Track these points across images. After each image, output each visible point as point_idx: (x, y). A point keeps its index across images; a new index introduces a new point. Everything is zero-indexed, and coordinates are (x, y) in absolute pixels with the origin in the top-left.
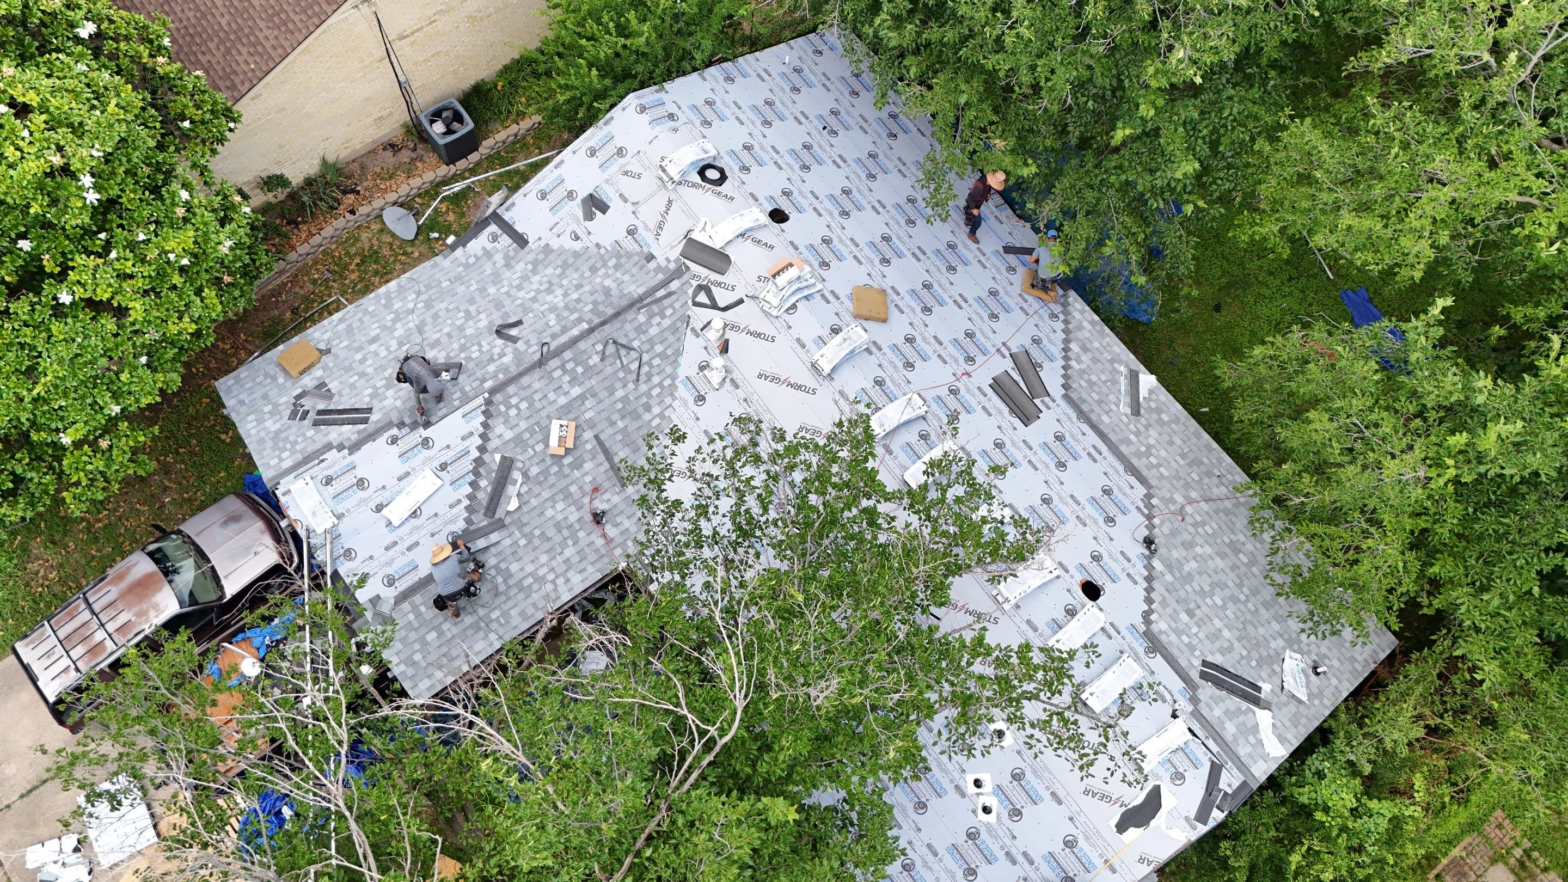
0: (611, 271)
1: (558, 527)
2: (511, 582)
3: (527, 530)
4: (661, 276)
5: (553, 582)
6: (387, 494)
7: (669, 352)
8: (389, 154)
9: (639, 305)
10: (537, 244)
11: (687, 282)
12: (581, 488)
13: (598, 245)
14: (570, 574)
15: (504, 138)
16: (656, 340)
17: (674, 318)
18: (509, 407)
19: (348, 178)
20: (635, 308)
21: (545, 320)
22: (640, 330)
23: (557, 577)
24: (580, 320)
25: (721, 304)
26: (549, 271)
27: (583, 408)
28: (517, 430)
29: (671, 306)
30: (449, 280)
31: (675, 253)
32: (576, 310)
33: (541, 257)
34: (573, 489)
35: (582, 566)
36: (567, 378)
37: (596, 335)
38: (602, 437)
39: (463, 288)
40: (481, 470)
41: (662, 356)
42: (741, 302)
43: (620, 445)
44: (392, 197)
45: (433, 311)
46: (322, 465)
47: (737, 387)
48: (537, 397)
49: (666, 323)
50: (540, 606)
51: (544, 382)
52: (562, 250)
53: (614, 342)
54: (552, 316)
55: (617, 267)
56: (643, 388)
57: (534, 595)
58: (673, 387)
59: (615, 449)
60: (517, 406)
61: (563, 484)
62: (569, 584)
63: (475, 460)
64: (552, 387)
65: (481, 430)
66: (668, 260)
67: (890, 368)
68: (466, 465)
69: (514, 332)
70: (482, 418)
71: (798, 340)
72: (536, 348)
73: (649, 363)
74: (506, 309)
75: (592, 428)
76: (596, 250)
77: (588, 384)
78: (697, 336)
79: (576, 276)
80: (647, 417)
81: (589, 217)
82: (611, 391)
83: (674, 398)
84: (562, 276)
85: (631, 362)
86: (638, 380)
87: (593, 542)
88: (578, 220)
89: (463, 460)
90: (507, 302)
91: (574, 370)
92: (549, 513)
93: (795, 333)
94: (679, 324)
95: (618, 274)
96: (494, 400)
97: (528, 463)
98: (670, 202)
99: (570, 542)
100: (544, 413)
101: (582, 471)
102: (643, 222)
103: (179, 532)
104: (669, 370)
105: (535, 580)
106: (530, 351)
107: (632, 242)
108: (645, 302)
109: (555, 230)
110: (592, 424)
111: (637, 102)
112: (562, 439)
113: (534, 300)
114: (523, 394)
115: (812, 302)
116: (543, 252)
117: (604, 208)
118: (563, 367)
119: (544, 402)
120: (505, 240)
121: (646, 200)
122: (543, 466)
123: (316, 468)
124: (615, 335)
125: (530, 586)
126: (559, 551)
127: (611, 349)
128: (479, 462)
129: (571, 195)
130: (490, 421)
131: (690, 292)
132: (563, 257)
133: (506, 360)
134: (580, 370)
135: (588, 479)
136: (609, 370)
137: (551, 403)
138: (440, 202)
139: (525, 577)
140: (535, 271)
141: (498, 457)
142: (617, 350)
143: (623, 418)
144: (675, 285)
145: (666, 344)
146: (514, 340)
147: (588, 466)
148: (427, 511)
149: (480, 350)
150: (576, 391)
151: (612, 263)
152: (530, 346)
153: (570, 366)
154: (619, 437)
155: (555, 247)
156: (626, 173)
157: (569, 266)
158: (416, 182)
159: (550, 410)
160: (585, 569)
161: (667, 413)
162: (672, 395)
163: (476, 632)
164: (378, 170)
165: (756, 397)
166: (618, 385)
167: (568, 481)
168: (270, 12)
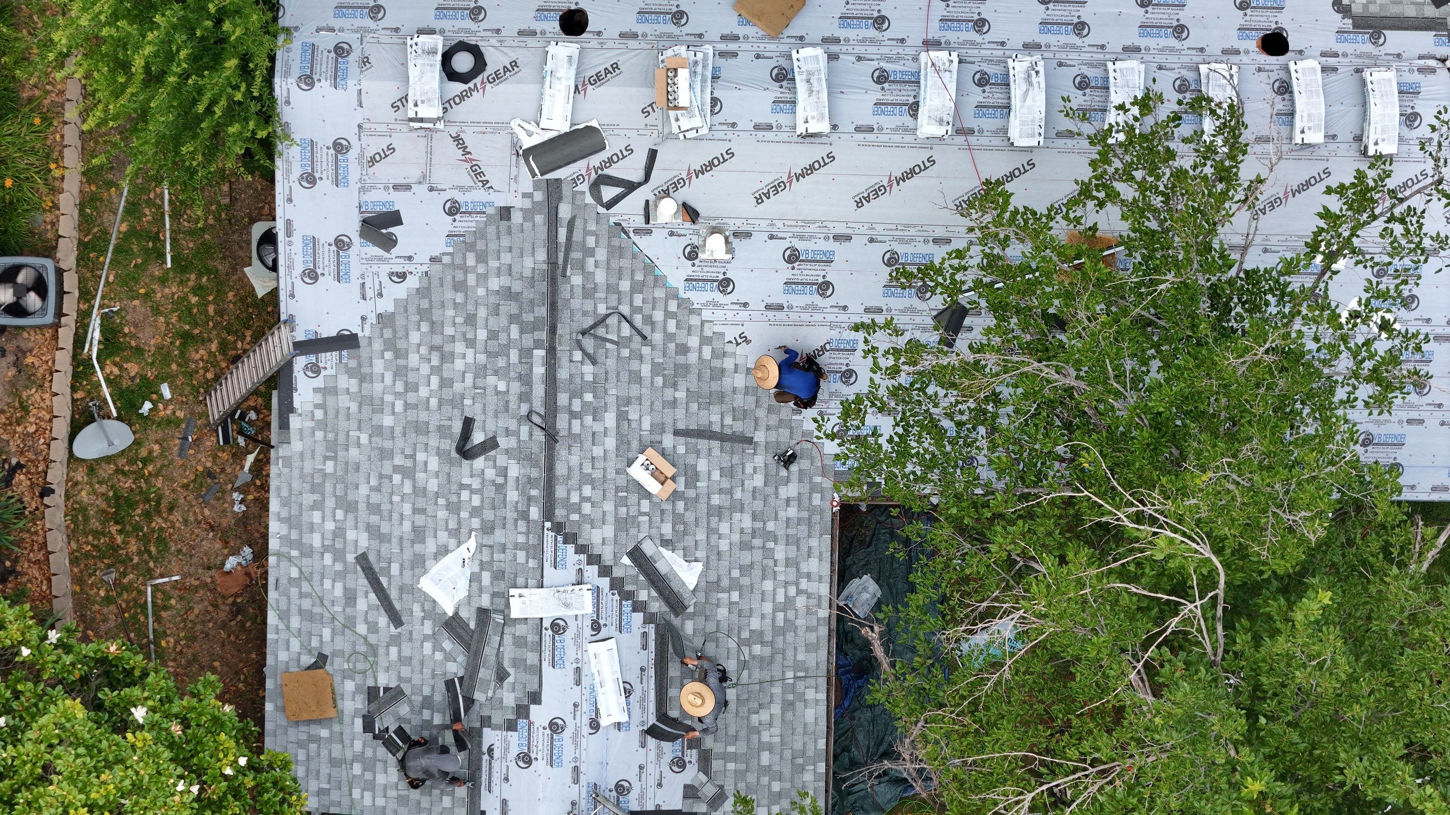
0: (481, 270)
1: (745, 546)
2: (768, 637)
3: (725, 583)
4: (540, 219)
5: (799, 592)
6: (585, 707)
7: (639, 277)
9: (559, 272)
10: (367, 327)
11: (574, 194)
12: (721, 491)
13: (433, 260)
14: (804, 568)
16: (614, 281)
17: (604, 241)
18: (577, 509)
20: (560, 279)
21: (490, 391)
22: (589, 292)
23: (797, 584)
24: (526, 354)
25: (636, 176)
26: (415, 337)
27: (634, 425)
28: (610, 518)
29: (586, 233)
30: (326, 458)
31: (526, 183)
32: (508, 346)
33: (388, 334)
34: (716, 500)
35: (804, 548)
36: (588, 419)
37: (562, 349)
38: (681, 426)
39: (354, 452)
40: (628, 588)
41: (637, 287)
42: (653, 155)
43: (703, 413)
44: (61, 428)
45: (362, 506)
46: (497, 754)
47: (748, 235)
48: (587, 469)
49: (601, 254)
50: (814, 623)
51: (576, 449)
52: (403, 305)
53: (583, 333)
54: (491, 380)
55: (482, 258)
56: (657, 337)
57: (799, 622)
58: (685, 304)
59: (704, 421)
60: (584, 499)
61: (702, 508)
62: (815, 577)
63: (612, 588)
64: (588, 444)
65: (583, 557)
66: (525, 195)
67: (872, 49)
68: (611, 600)
69: (478, 437)
70: (571, 548)
71: (757, 127)
72: (525, 429)
73: (636, 310)
74: (434, 422)
75: (663, 431)
76: (437, 267)
77: (611, 400)
78: (649, 232)
79: (450, 313)
80: (693, 357)
81: (389, 243)
82: (637, 378)
83: (698, 312)
84: (435, 327)
85: (619, 330)
86: (644, 338)
87: (788, 519)
88: (380, 259)
89: (603, 601)
90: (423, 416)
91: (584, 404)
92: (724, 545)
93: (745, 124)
94: (616, 242)
95: (493, 264)
96: (559, 519)
97: (654, 532)
98: (457, 139)
99: (771, 545)
100: (611, 474)
101: (703, 476)
102: (454, 188)
104: (660, 293)
105: (784, 610)
106: (524, 435)
107: (466, 218)
108: (561, 261)
109: (369, 293)
110: (659, 428)
111: (292, 80)
112: (657, 474)
113: (445, 383)
114: (574, 482)
115: (723, 74)
116: (386, 326)
117: (395, 219)
118: (573, 415)
119: (600, 464)
120: (328, 359)
121: (430, 163)
122: (669, 517)
123: (496, 764)
124: (576, 327)
125: (786, 620)
126: (770, 563)
127: (588, 343)
128: (617, 585)
129: (341, 244)
130: (580, 541)
131: (589, 199)
132: (412, 309)
133: (514, 470)
134: (589, 397)
135: (716, 475)
136: (611, 363)
137: (605, 458)
138: (102, 369)
139: (774, 619)
140: (400, 354)
141: (626, 560)
142: (596, 337)
143: (675, 386)
144: (565, 211)
145: (627, 273)
146: (490, 444)
147: (702, 465)
148: (633, 678)
149: (473, 492)
150: (610, 419)
151: (471, 260)
152: (517, 434)
153: (577, 405)
154: (694, 406)
155: (391, 309)
156: (373, 161)
157: (429, 310)
158: (62, 382)
159: (611, 465)
160: (810, 548)
161: (708, 333)
162: (692, 311)
163: (794, 710)
165: (779, 224)
166: (635, 365)
167: (703, 499)
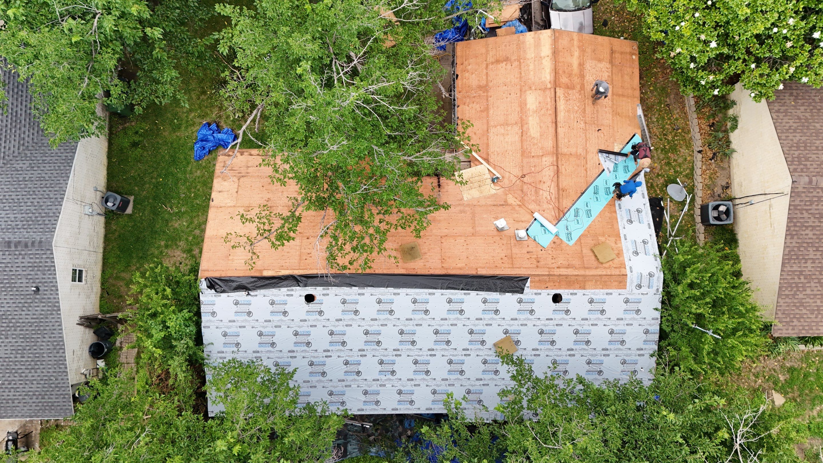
8: (724, 184)
15: (700, 237)
19: (721, 159)
103: (589, 7)
158: (700, 186)
164: (718, 174)
168: (808, 145)
